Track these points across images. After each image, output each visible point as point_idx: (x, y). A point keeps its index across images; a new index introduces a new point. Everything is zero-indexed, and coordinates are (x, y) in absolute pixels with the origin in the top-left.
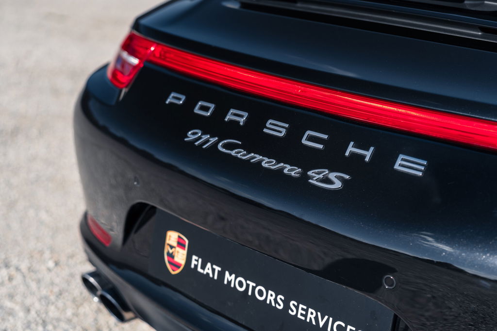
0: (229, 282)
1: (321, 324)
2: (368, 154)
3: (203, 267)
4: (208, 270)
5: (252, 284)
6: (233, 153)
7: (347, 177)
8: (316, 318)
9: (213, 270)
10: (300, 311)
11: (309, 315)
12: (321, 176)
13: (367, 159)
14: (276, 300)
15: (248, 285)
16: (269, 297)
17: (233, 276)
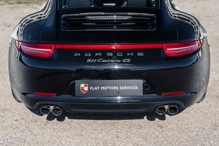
0: (103, 89)
1: (128, 88)
2: (132, 54)
3: (94, 88)
4: (96, 88)
5: (109, 87)
6: (102, 61)
7: (130, 59)
8: (127, 88)
9: (97, 88)
10: (123, 88)
11: (125, 88)
12: (125, 60)
13: (132, 55)
14: (116, 88)
15: (108, 88)
16: (114, 88)
17: (104, 87)
